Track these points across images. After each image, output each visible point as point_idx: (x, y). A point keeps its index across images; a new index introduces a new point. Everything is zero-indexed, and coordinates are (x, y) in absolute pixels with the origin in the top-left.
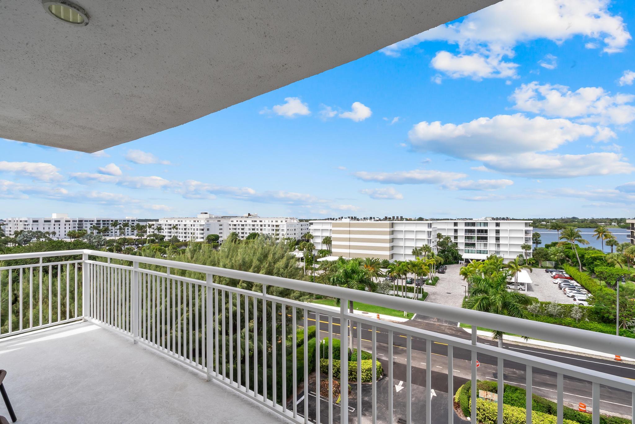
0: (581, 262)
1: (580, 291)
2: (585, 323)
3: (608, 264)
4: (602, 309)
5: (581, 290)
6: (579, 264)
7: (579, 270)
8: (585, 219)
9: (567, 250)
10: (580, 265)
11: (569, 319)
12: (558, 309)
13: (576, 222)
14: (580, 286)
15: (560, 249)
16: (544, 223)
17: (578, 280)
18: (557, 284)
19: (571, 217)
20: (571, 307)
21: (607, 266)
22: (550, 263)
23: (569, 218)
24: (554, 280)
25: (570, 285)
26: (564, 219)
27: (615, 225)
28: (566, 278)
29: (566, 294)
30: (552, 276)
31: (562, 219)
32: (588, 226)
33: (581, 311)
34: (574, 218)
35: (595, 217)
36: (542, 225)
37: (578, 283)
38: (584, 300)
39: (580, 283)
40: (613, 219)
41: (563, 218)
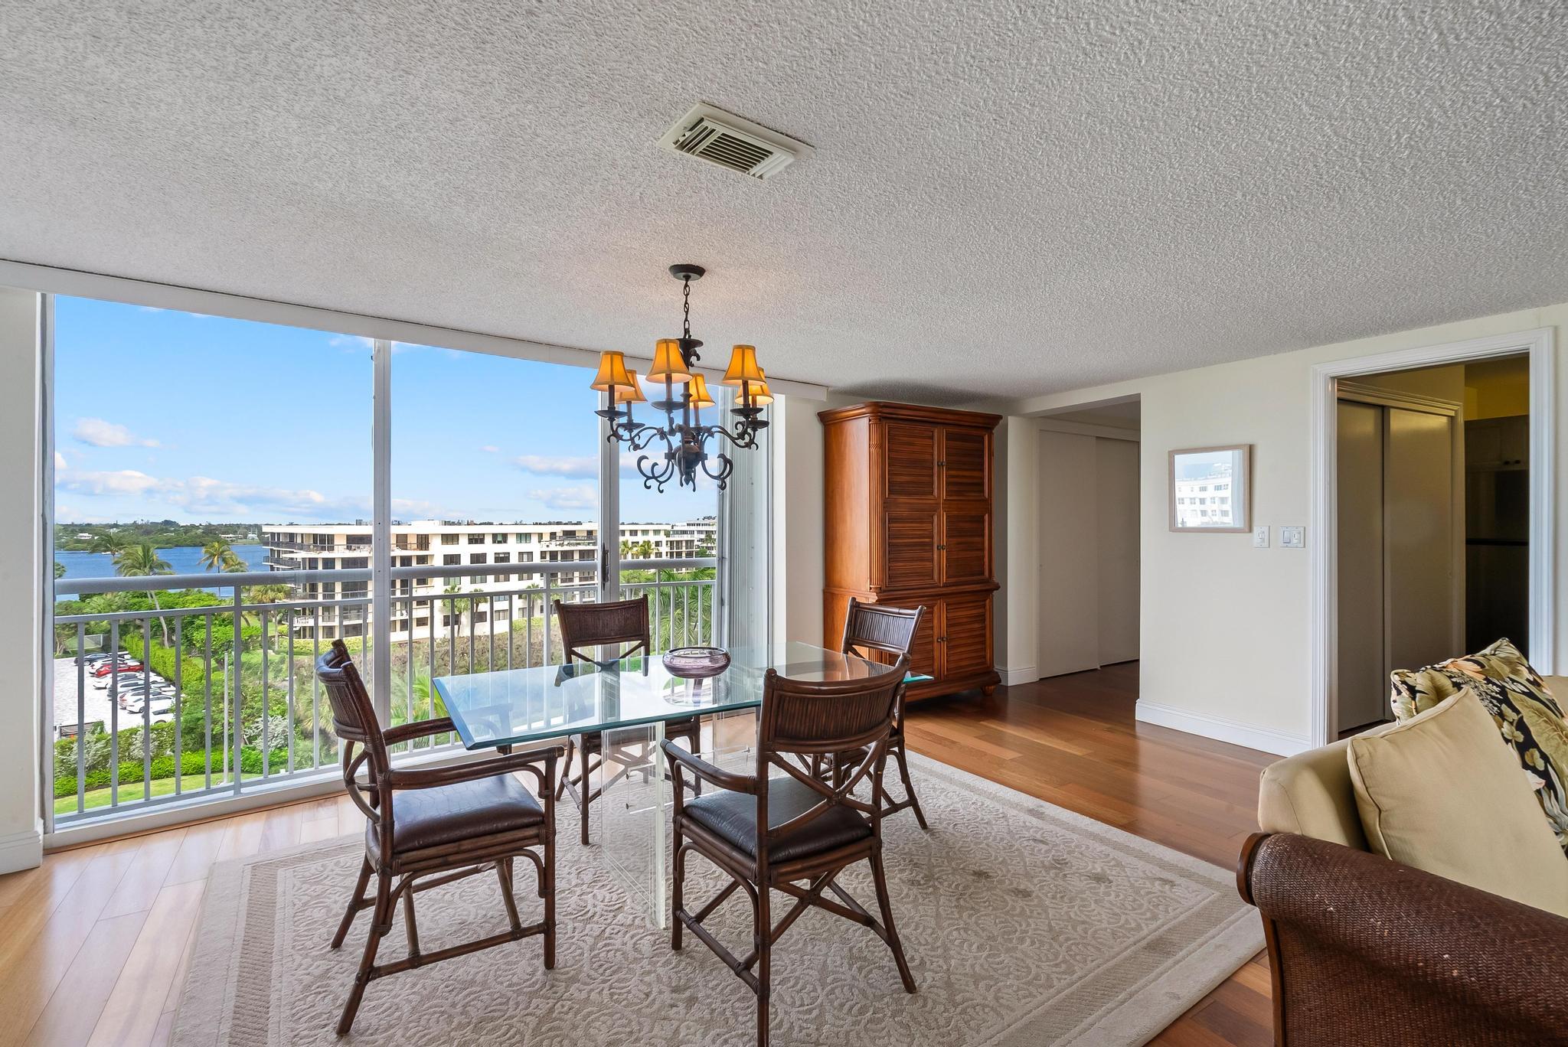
0: (167, 625)
1: (160, 694)
2: (163, 763)
3: (224, 620)
4: (199, 719)
5: (163, 689)
6: (163, 630)
7: (162, 644)
8: (193, 526)
9: (137, 600)
10: (166, 633)
11: (126, 766)
12: (97, 750)
13: (172, 532)
14: (163, 680)
15: (117, 599)
16: (86, 536)
17: (159, 669)
18: (105, 688)
19: (160, 520)
20: (131, 734)
21: (220, 625)
22: (92, 639)
23: (156, 524)
24: (98, 680)
25: (137, 684)
26: (142, 525)
27: (253, 539)
28: (130, 669)
29: (125, 709)
30: (94, 671)
31: (135, 525)
32: (198, 540)
33: (155, 736)
34: (167, 522)
35: (215, 521)
36: (79, 541)
37: (159, 674)
38: (164, 712)
39: (163, 674)
40: (250, 525)
41: (140, 522)
